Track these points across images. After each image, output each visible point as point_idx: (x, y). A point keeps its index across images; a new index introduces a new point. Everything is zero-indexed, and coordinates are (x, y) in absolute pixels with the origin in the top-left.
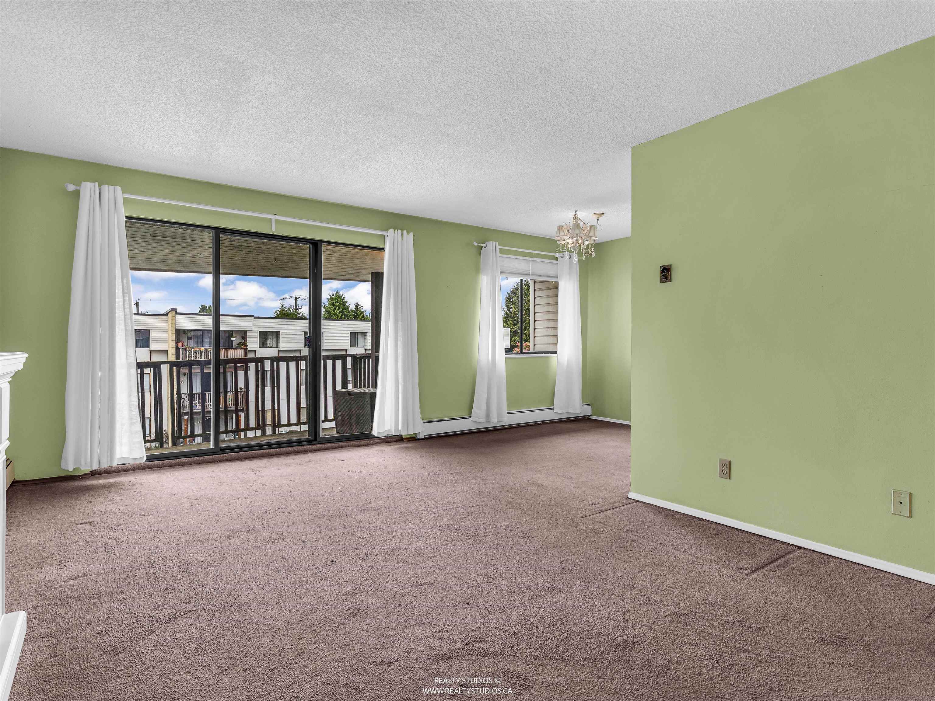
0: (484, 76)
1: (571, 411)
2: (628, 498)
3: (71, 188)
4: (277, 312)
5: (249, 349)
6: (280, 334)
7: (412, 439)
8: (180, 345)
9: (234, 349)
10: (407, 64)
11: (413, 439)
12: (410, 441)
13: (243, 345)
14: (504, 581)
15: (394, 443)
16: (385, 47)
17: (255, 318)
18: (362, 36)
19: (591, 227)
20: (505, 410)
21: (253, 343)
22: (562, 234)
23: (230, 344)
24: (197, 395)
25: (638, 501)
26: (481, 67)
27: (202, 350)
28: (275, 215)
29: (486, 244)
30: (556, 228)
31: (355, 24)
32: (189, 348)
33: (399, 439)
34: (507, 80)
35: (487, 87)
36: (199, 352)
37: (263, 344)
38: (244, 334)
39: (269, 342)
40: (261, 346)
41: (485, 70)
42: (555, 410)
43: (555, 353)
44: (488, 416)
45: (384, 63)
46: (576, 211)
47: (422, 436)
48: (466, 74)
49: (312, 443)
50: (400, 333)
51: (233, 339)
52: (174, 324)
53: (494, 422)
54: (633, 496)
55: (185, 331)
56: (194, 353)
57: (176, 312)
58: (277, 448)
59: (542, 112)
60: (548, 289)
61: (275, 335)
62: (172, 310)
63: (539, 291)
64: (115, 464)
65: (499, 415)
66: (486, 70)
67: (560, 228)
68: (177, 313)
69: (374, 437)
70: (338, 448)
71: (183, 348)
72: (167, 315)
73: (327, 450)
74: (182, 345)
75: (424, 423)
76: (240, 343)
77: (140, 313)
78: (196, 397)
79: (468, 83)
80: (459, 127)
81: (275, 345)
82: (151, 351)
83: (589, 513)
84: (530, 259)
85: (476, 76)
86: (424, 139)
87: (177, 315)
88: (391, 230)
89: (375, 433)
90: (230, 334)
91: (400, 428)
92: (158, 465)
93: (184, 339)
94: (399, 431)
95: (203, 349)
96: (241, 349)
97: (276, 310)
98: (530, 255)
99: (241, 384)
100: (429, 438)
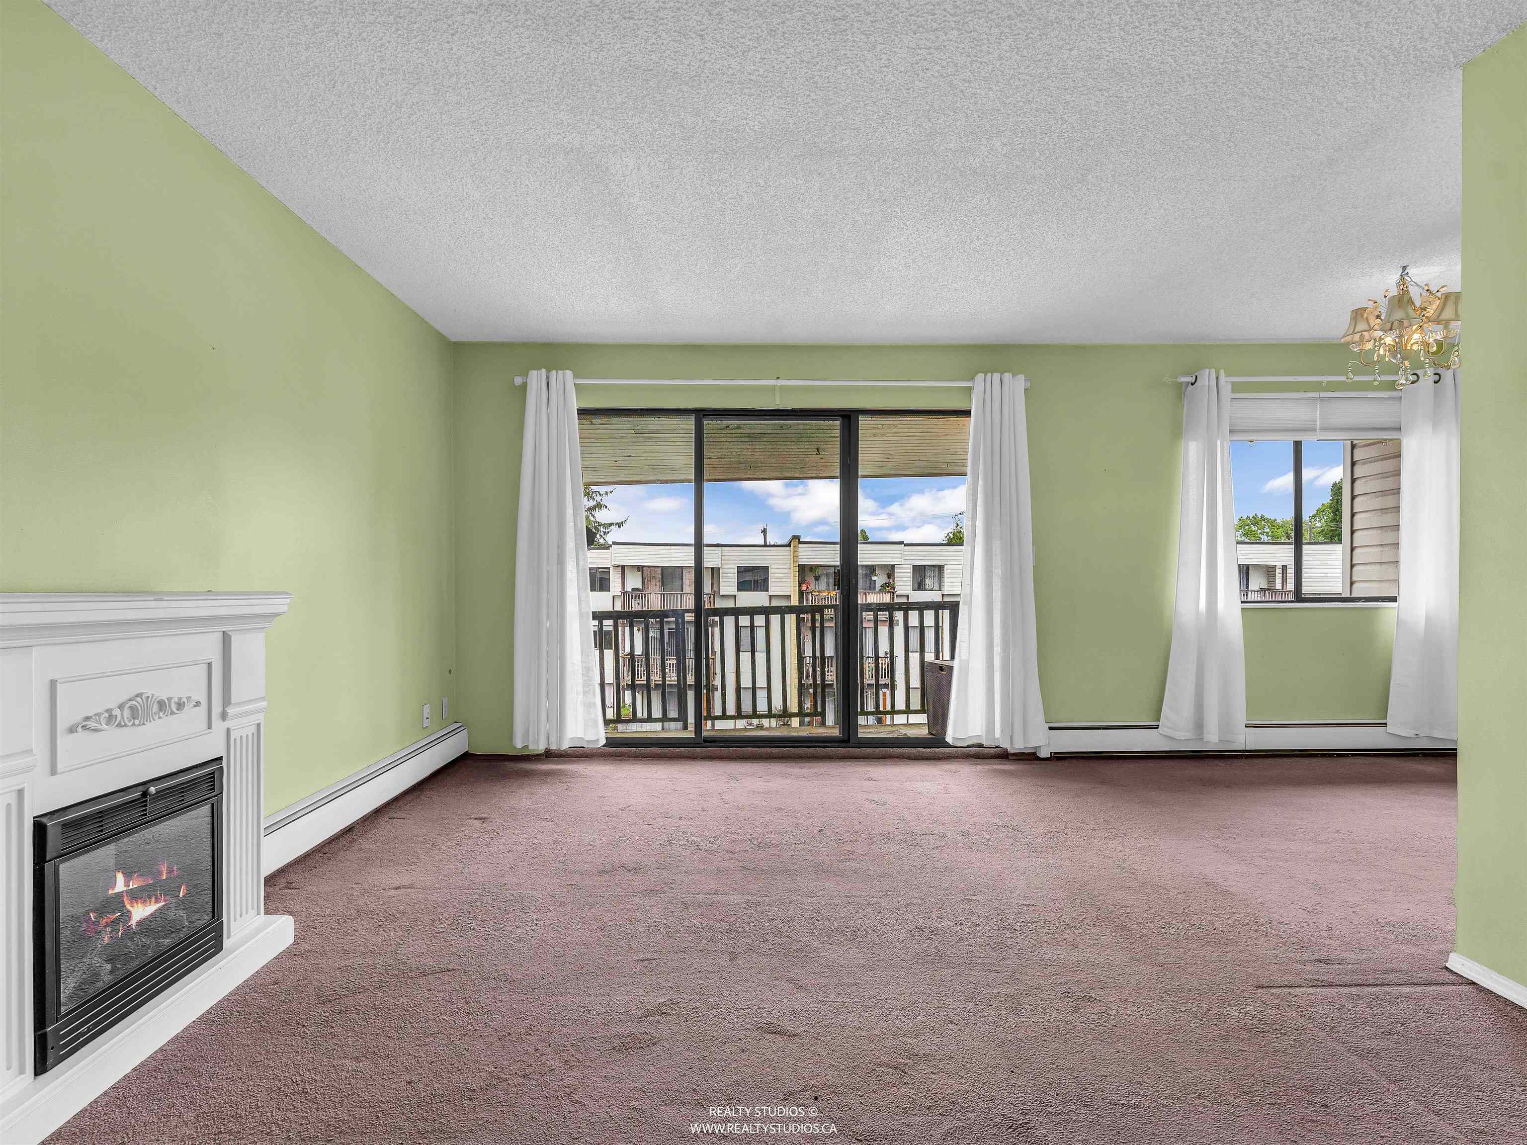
0: (953, 23)
1: (1437, 734)
2: (1446, 968)
3: (518, 381)
4: (950, 534)
5: (897, 593)
6: (944, 570)
7: (1027, 757)
8: (804, 587)
9: (876, 593)
10: (799, 57)
11: (1030, 757)
12: (1027, 760)
13: (889, 587)
14: (933, 1076)
15: (988, 761)
16: (740, 39)
17: (906, 545)
18: (694, 36)
19: (1446, 296)
20: (1241, 717)
21: (904, 585)
22: (1361, 326)
23: (872, 586)
24: (828, 659)
25: (1474, 983)
26: (932, 7)
27: (832, 595)
28: (778, 378)
29: (1194, 377)
30: (1348, 317)
31: (667, 18)
32: (815, 592)
33: (1003, 756)
34: (1006, 15)
35: (976, 45)
36: (828, 598)
37: (920, 586)
38: (890, 571)
39: (928, 581)
40: (916, 587)
41: (945, 10)
42: (1389, 729)
43: (1394, 599)
44: (1199, 726)
45: (761, 70)
46: (1404, 268)
47: (1044, 754)
48: (915, 34)
49: (841, 745)
50: (997, 562)
51: (874, 578)
52: (796, 557)
53: (1213, 741)
54: (1459, 967)
55: (812, 568)
56: (822, 599)
57: (799, 540)
58: (785, 747)
59: (1140, 57)
60: (1382, 460)
61: (937, 569)
62: (794, 537)
63: (1364, 464)
64: (565, 746)
65: (1225, 725)
66: (949, 10)
67: (1358, 314)
68: (800, 543)
69: (948, 746)
70: (884, 757)
71: (807, 593)
72: (789, 545)
73: (865, 760)
74: (807, 588)
75: (1051, 729)
76: (886, 583)
77: (768, 544)
78: (828, 662)
79: (932, 51)
80: (983, 148)
81: (936, 587)
82: (770, 596)
83: (1289, 979)
84: (1316, 395)
85: (936, 29)
86: (936, 191)
87: (800, 545)
88: (980, 377)
89: (949, 739)
90: (872, 569)
91: (998, 734)
92: (621, 753)
93: (810, 578)
94: (994, 739)
95: (834, 593)
96: (885, 593)
97: (947, 532)
98: (1317, 387)
99: (884, 648)
100: (1058, 758)
